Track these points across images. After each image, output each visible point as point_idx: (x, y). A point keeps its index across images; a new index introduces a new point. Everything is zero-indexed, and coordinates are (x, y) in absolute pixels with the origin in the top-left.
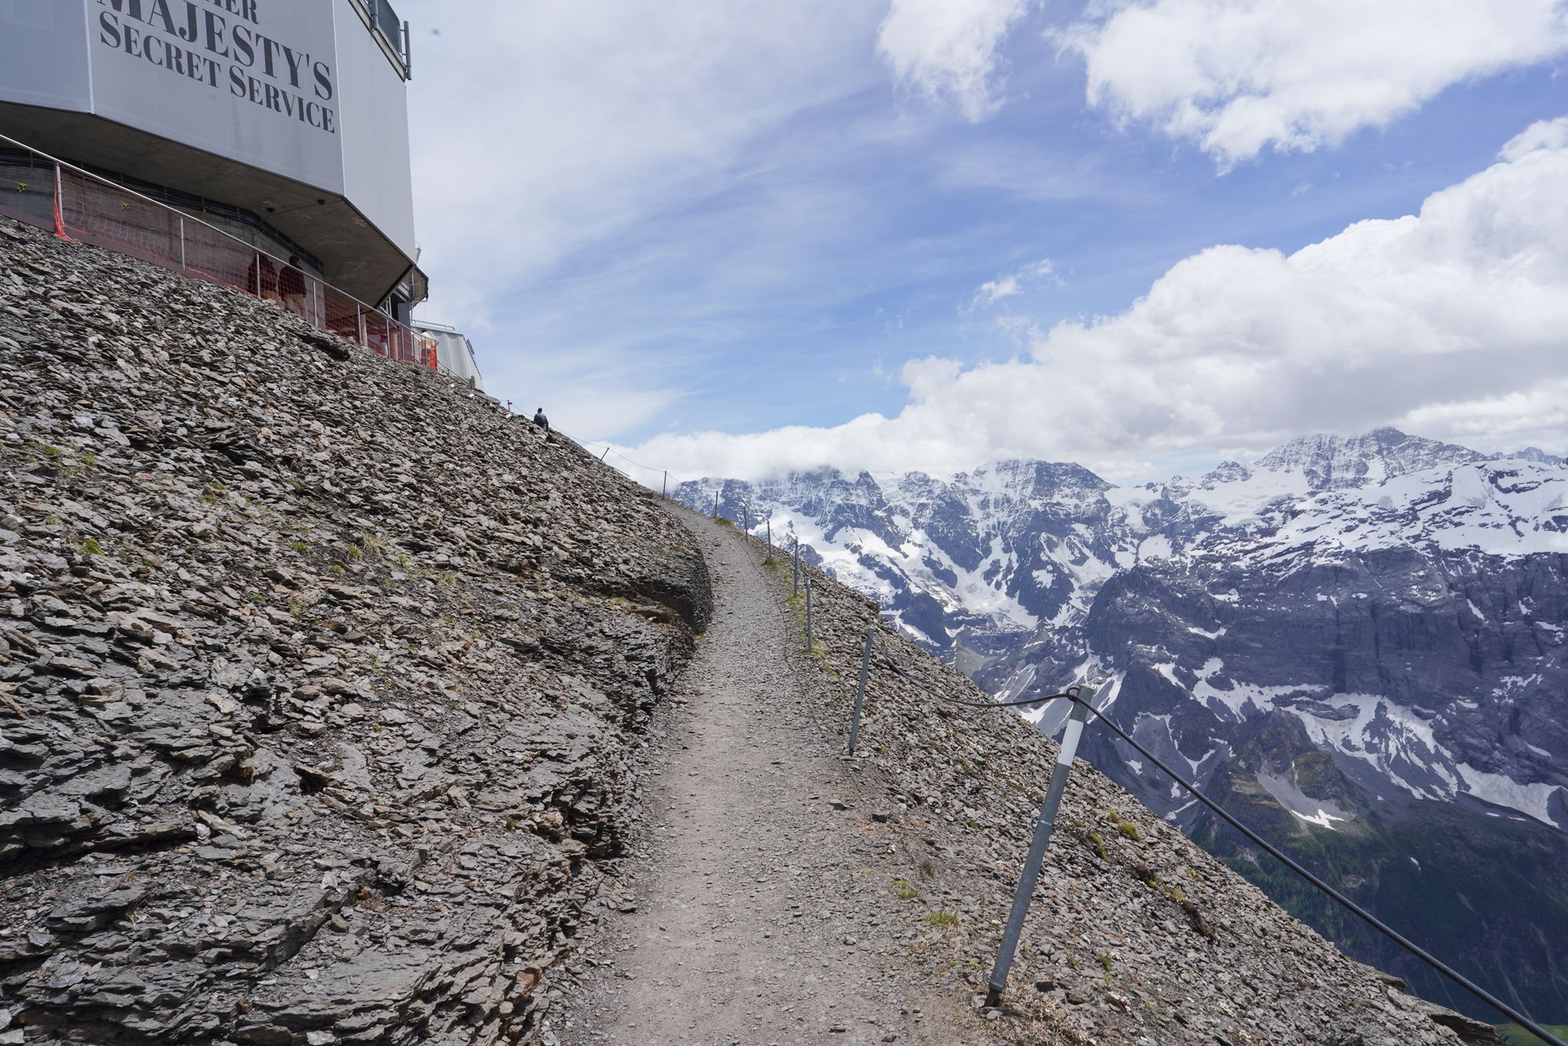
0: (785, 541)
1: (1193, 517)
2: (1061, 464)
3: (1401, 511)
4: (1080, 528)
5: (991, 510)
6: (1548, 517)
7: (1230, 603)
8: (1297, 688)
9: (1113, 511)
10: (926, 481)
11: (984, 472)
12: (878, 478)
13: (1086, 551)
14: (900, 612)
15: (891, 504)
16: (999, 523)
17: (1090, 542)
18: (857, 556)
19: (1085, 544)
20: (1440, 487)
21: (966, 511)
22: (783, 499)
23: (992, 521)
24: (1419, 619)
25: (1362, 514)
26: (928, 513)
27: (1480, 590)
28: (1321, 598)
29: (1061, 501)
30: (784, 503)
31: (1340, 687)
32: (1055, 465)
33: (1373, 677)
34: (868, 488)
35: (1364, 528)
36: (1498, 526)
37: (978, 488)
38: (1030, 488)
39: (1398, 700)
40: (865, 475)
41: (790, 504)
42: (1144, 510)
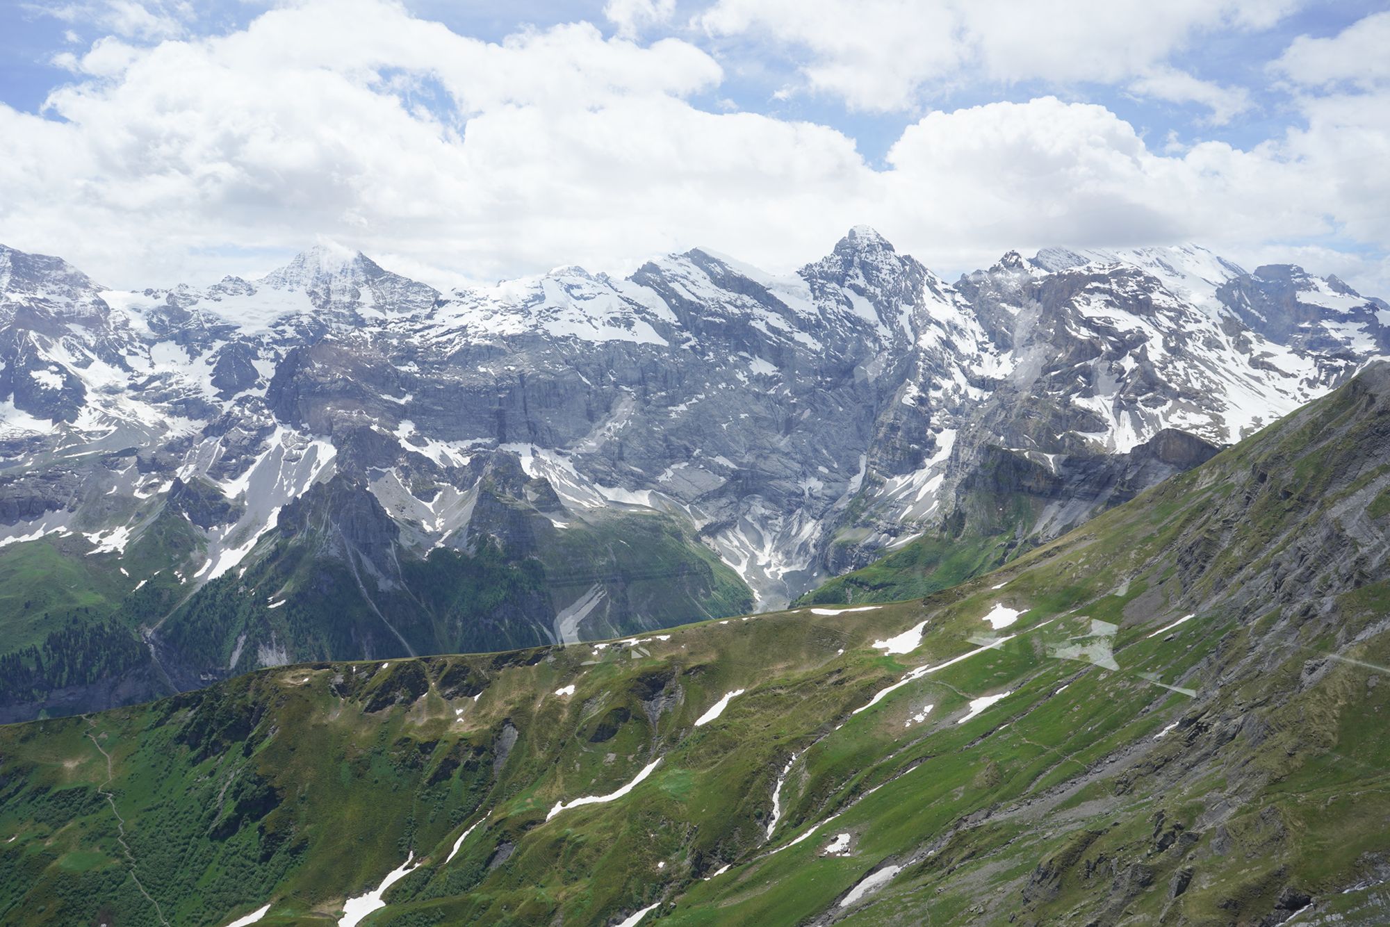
1: (207, 326)
2: (41, 256)
3: (520, 307)
4: (77, 329)
6: (607, 317)
7: (412, 373)
8: (474, 441)
9: (113, 313)
13: (87, 352)
17: (92, 345)
19: (88, 347)
20: (538, 292)
24: (554, 385)
25: (495, 307)
27: (585, 365)
28: (482, 370)
31: (503, 440)
33: (524, 430)
35: (498, 318)
36: (580, 322)
38: (6, 279)
39: (545, 446)
42: (148, 315)
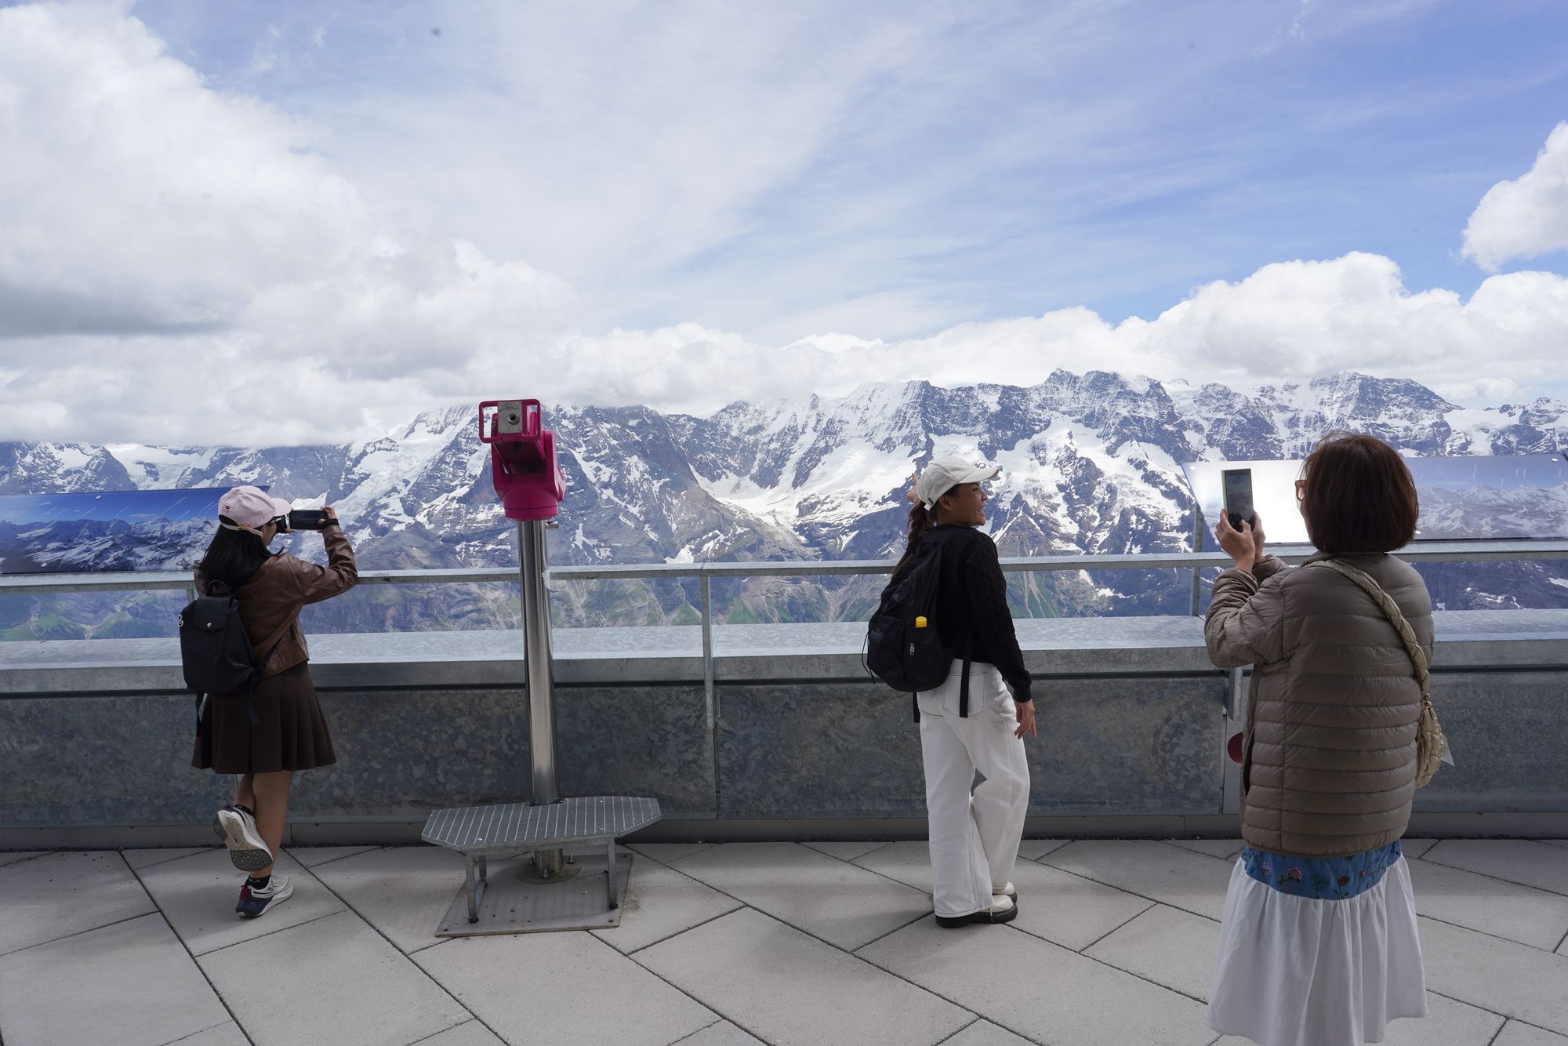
0: (1063, 453)
2: (1391, 381)
5: (1301, 429)
9: (1453, 436)
10: (1226, 394)
11: (1295, 387)
12: (1169, 389)
14: (1186, 535)
15: (1183, 418)
16: (1309, 444)
18: (1141, 473)
21: (1270, 429)
22: (1063, 408)
23: (1299, 442)
26: (1227, 429)
29: (1388, 422)
30: (1064, 413)
32: (1384, 381)
34: (1158, 400)
37: (1287, 404)
38: (1351, 406)
40: (1156, 386)
41: (1070, 414)
42: (1494, 436)
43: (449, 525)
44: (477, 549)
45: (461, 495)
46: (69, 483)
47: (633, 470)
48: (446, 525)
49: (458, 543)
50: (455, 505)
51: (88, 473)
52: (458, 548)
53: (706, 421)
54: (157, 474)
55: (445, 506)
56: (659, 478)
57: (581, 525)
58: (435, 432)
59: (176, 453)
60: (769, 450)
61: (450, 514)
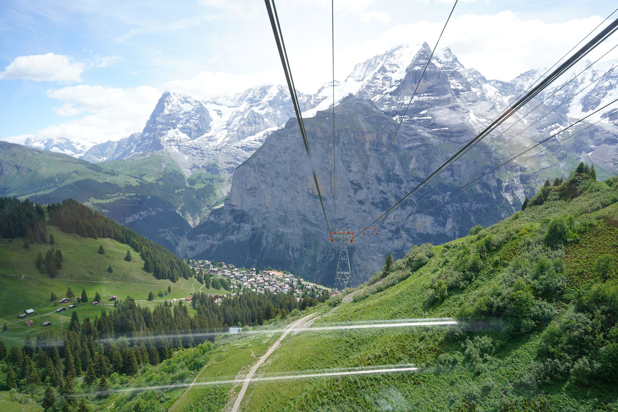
43: (387, 106)
44: (406, 119)
45: (392, 91)
46: (185, 117)
47: (488, 90)
48: (385, 106)
49: (394, 116)
50: (388, 96)
51: (193, 112)
52: (394, 118)
53: (508, 83)
54: (221, 114)
55: (382, 97)
56: (506, 95)
57: (471, 111)
58: (359, 81)
59: (230, 107)
60: (555, 96)
61: (386, 101)
